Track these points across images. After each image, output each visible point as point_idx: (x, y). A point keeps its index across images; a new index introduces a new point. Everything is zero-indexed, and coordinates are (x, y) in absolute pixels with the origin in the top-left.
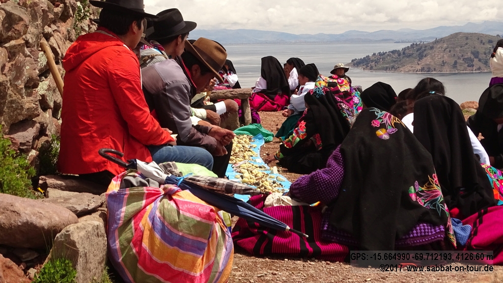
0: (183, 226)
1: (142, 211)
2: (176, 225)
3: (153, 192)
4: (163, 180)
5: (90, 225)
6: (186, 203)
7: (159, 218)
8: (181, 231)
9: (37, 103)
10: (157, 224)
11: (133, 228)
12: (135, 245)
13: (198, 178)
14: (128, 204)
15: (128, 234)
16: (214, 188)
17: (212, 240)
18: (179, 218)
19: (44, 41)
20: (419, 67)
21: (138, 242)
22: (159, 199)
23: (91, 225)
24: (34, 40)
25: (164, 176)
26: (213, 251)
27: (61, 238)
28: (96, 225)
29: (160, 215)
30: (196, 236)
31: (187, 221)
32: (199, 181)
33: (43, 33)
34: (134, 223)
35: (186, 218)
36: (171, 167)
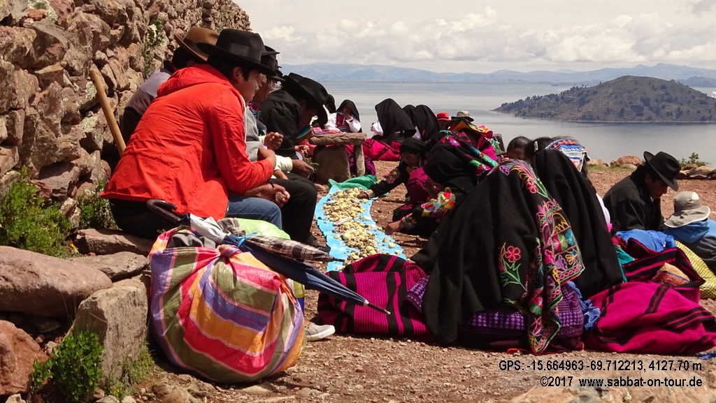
0: (239, 295)
1: (192, 277)
2: (230, 294)
3: (207, 253)
4: (221, 240)
5: (124, 292)
6: (246, 268)
7: (212, 285)
8: (238, 301)
9: (75, 143)
10: (208, 292)
11: (181, 295)
12: (182, 317)
13: (262, 239)
14: (175, 266)
15: (174, 303)
16: (280, 252)
17: (276, 313)
18: (235, 286)
19: (94, 68)
20: (580, 115)
21: (185, 313)
22: (214, 261)
23: (126, 291)
24: (82, 67)
25: (222, 235)
26: (276, 327)
27: (86, 306)
28: (132, 291)
29: (213, 281)
30: (256, 308)
31: (245, 289)
32: (262, 242)
33: (93, 59)
34: (183, 290)
35: (244, 286)
36: (232, 224)
